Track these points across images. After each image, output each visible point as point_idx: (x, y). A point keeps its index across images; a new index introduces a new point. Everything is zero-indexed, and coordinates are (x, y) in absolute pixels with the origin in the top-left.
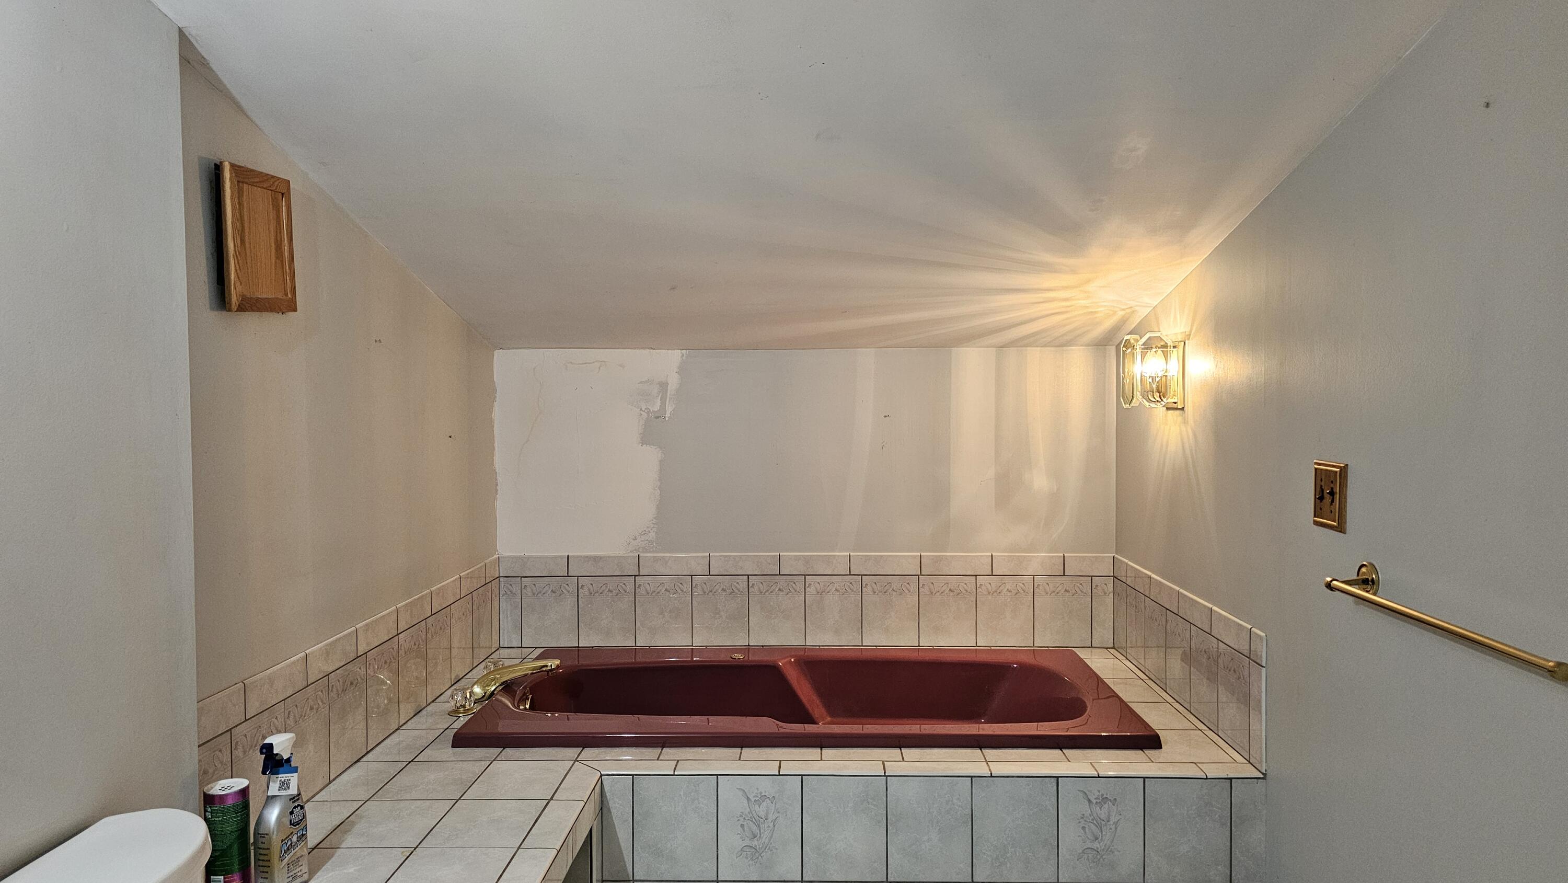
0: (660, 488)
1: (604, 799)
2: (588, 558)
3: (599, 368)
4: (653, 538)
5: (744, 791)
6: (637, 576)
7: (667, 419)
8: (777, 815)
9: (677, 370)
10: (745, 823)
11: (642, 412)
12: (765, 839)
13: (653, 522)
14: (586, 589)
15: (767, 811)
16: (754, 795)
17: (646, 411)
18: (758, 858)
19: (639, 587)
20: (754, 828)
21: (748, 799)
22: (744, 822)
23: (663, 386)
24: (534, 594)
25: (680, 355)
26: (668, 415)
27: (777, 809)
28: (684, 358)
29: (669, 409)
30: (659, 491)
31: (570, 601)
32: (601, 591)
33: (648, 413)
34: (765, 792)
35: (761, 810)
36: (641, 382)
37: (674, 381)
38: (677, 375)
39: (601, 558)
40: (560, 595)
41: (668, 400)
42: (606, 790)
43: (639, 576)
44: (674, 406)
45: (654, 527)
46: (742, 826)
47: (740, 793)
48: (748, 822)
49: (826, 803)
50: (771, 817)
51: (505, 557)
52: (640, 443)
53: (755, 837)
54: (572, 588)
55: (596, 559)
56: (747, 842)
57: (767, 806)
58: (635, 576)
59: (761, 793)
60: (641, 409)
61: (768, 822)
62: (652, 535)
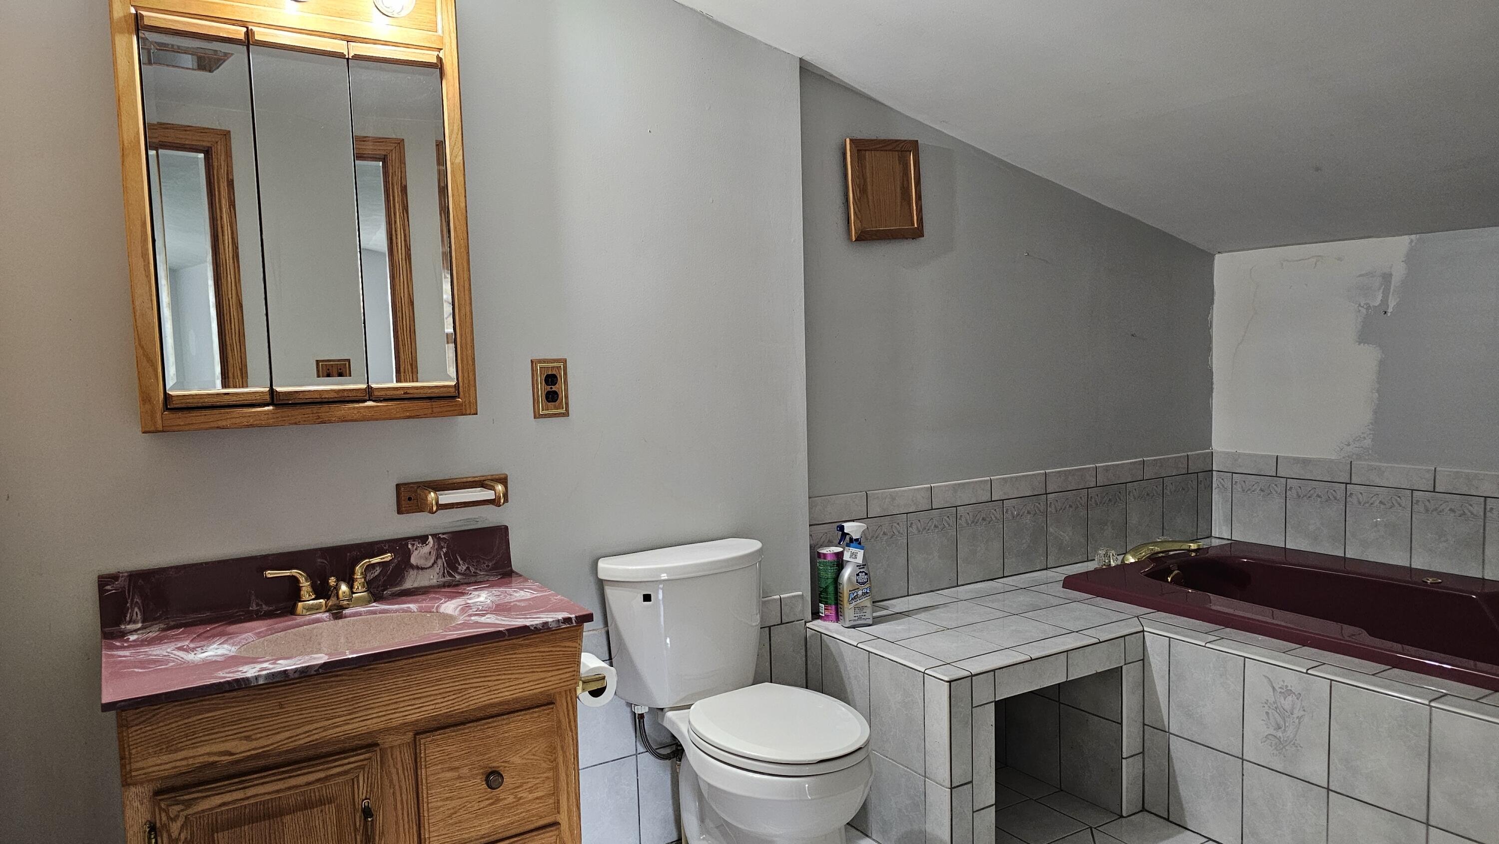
0: (1378, 391)
1: (1146, 653)
2: (1296, 460)
3: (1316, 264)
4: (1368, 445)
5: (1269, 679)
6: (1348, 484)
7: (1389, 314)
8: (1303, 713)
9: (1404, 259)
10: (1270, 712)
11: (1360, 308)
12: (1290, 732)
13: (1369, 427)
14: (1294, 491)
15: (1293, 705)
16: (1280, 686)
17: (1365, 306)
18: (1282, 749)
19: (1350, 496)
20: (1279, 719)
21: (1274, 688)
22: (1269, 710)
23: (1387, 278)
24: (1243, 490)
25: (1409, 241)
26: (1390, 310)
27: (1303, 707)
28: (1413, 244)
29: (1392, 304)
30: (1377, 394)
31: (1278, 501)
32: (1309, 495)
33: (1367, 309)
34: (1291, 686)
35: (1287, 703)
36: (1360, 276)
37: (1399, 272)
38: (1403, 265)
39: (1310, 461)
40: (1269, 494)
41: (1391, 293)
42: (1147, 645)
43: (1350, 484)
44: (1398, 300)
45: (1370, 434)
46: (1267, 713)
47: (1265, 680)
48: (1273, 711)
49: (1356, 716)
50: (1297, 713)
51: (1217, 453)
52: (1357, 342)
53: (1280, 728)
54: (1280, 489)
55: (1305, 462)
56: (1272, 731)
57: (1293, 701)
58: (1347, 484)
59: (1287, 686)
60: (1360, 305)
61: (1294, 718)
62: (1368, 442)
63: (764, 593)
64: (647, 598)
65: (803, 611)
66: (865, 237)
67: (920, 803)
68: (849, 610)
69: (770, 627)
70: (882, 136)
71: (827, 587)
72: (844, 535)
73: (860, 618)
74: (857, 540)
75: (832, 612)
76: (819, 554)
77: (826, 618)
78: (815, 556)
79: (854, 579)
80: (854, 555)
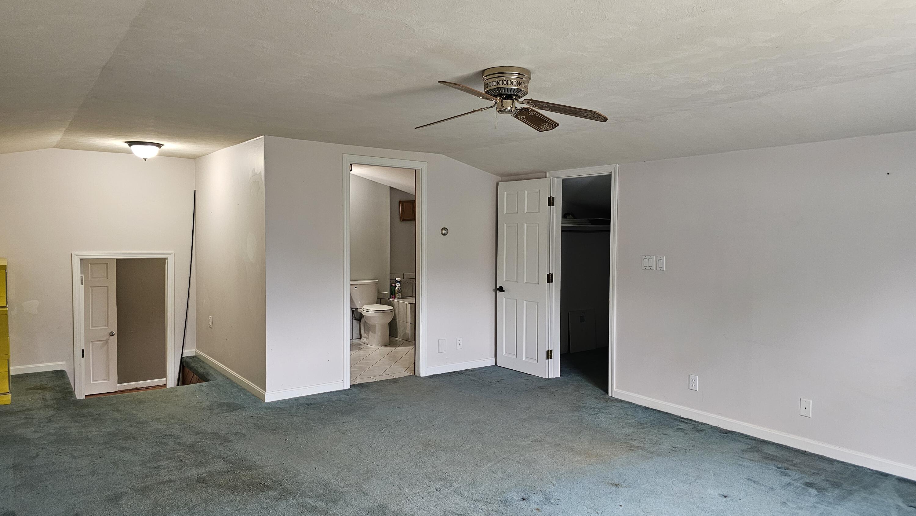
63: (379, 292)
64: (356, 288)
65: (388, 296)
66: (403, 220)
67: (405, 328)
68: (396, 296)
69: (380, 299)
70: (408, 199)
71: (393, 292)
72: (396, 280)
73: (399, 297)
74: (399, 282)
75: (394, 297)
76: (392, 285)
77: (393, 298)
78: (391, 285)
79: (398, 289)
80: (398, 285)
